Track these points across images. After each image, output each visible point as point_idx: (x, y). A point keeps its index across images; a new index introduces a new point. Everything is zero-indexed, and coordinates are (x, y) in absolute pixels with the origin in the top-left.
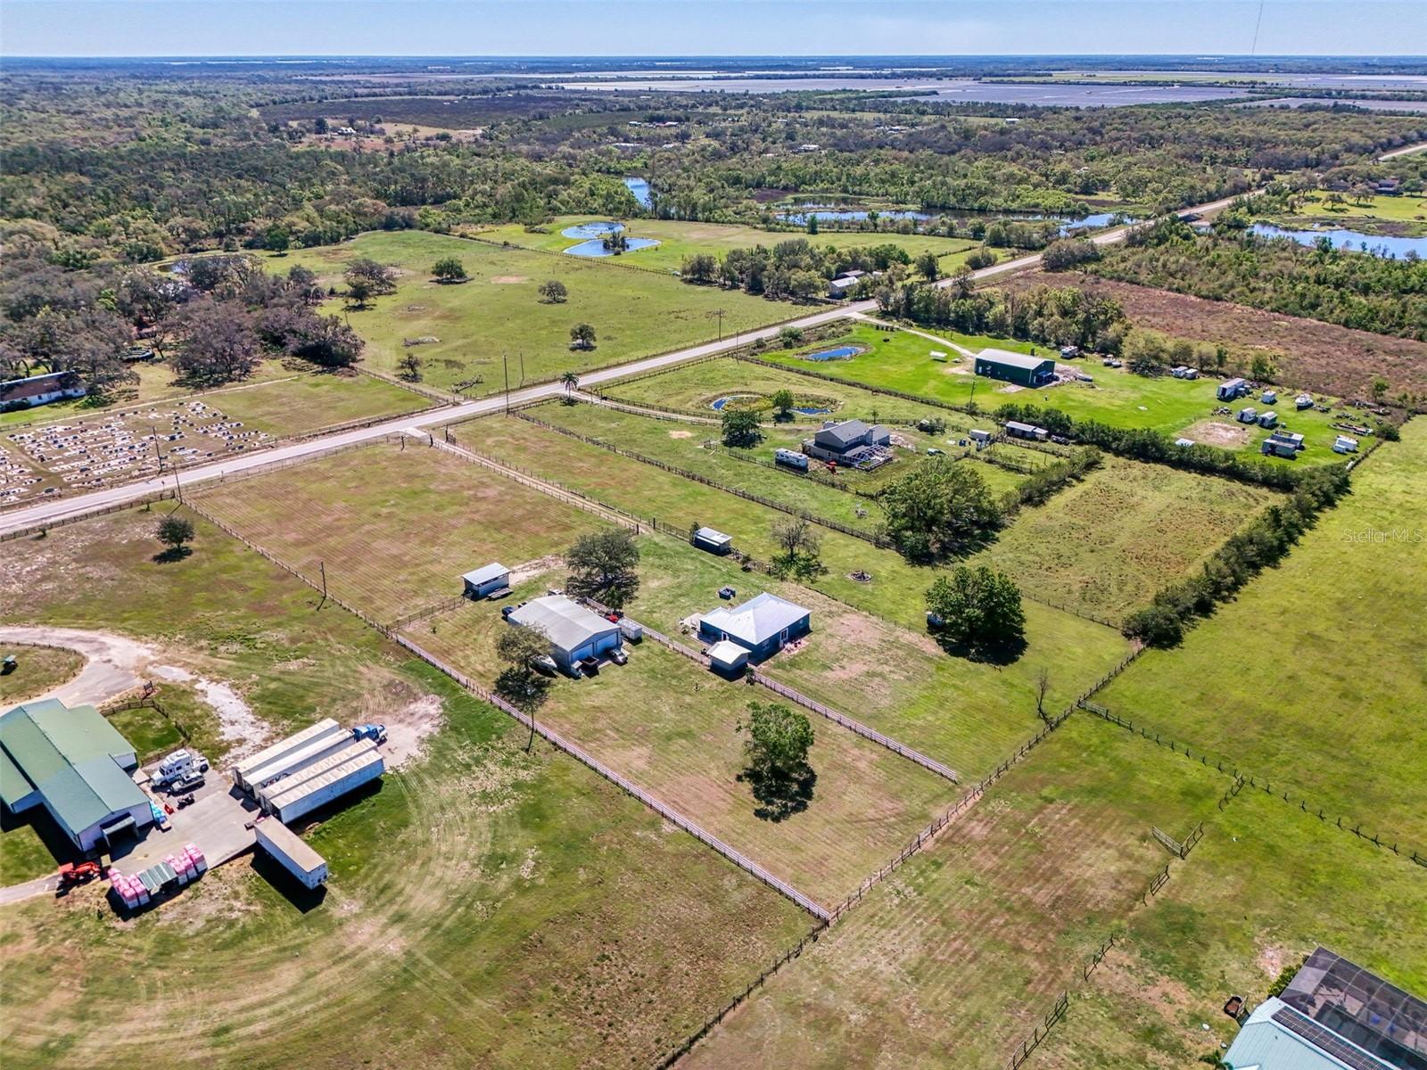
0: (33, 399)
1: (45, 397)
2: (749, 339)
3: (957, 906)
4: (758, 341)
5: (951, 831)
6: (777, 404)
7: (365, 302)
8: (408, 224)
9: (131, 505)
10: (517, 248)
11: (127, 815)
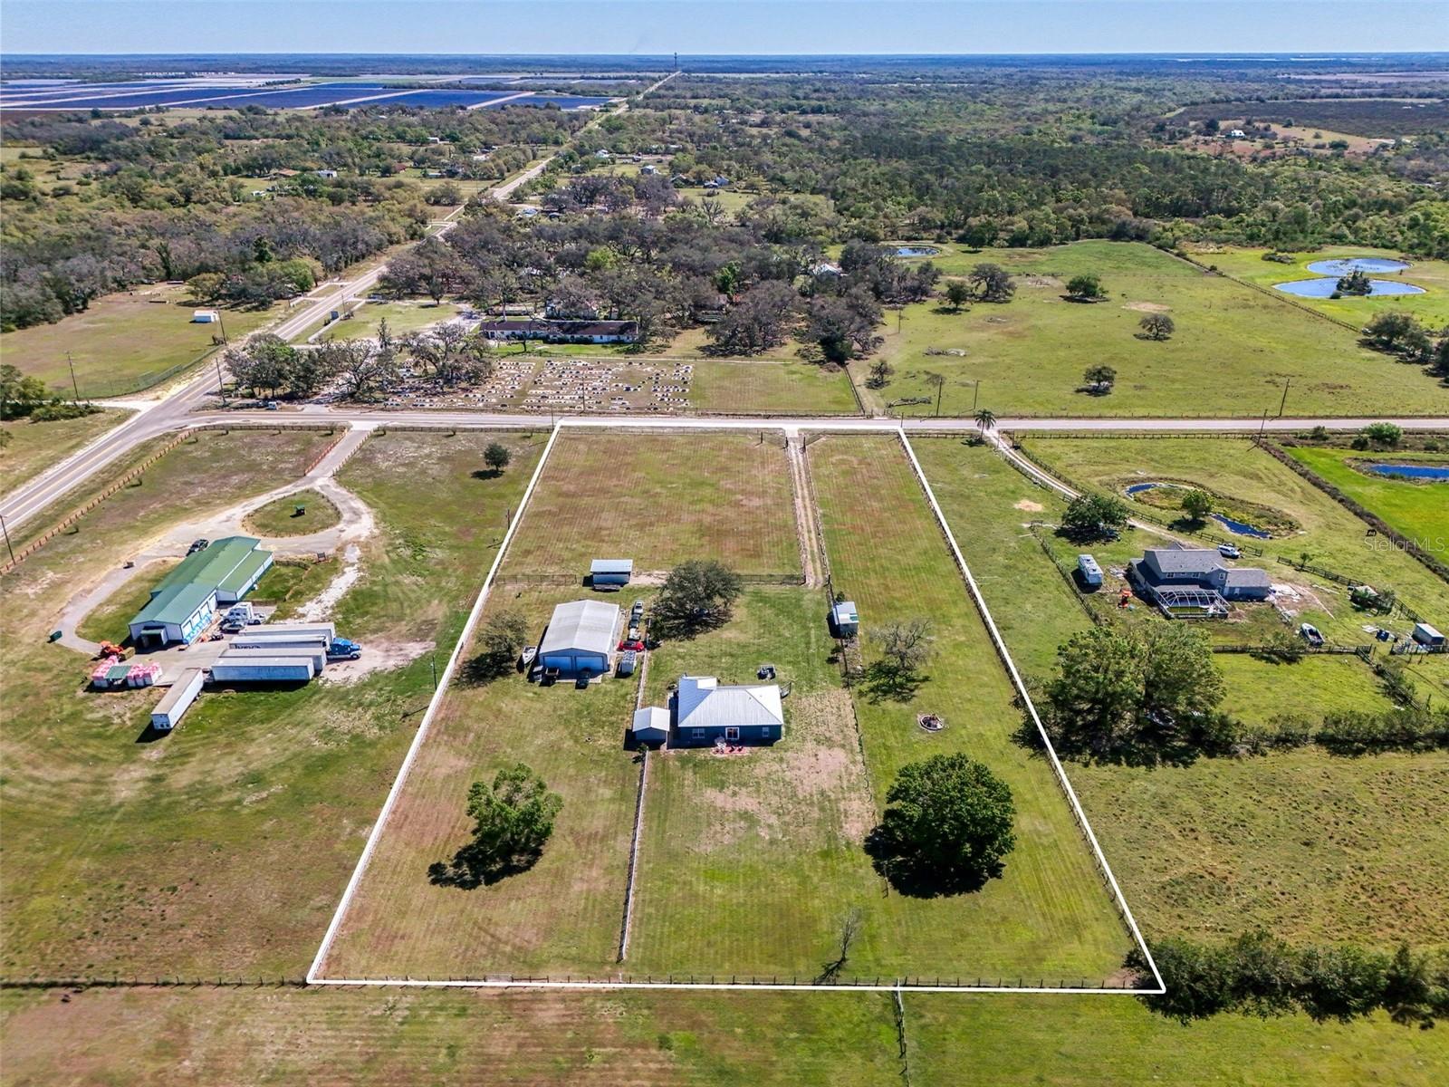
0: (597, 338)
1: (605, 338)
2: (1310, 425)
3: (401, 1058)
4: (1318, 429)
5: (530, 996)
6: (1185, 506)
7: (960, 306)
8: (1141, 236)
9: (516, 430)
10: (1221, 275)
11: (162, 627)
